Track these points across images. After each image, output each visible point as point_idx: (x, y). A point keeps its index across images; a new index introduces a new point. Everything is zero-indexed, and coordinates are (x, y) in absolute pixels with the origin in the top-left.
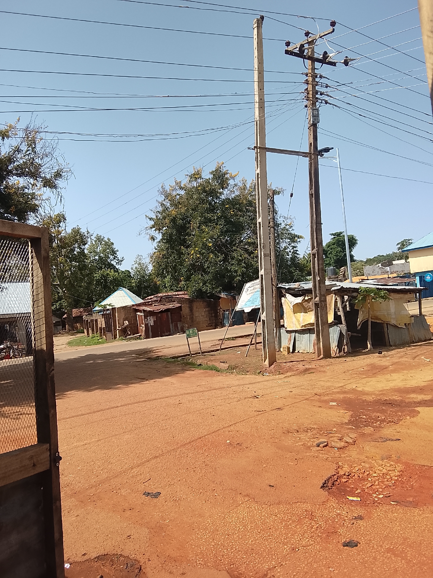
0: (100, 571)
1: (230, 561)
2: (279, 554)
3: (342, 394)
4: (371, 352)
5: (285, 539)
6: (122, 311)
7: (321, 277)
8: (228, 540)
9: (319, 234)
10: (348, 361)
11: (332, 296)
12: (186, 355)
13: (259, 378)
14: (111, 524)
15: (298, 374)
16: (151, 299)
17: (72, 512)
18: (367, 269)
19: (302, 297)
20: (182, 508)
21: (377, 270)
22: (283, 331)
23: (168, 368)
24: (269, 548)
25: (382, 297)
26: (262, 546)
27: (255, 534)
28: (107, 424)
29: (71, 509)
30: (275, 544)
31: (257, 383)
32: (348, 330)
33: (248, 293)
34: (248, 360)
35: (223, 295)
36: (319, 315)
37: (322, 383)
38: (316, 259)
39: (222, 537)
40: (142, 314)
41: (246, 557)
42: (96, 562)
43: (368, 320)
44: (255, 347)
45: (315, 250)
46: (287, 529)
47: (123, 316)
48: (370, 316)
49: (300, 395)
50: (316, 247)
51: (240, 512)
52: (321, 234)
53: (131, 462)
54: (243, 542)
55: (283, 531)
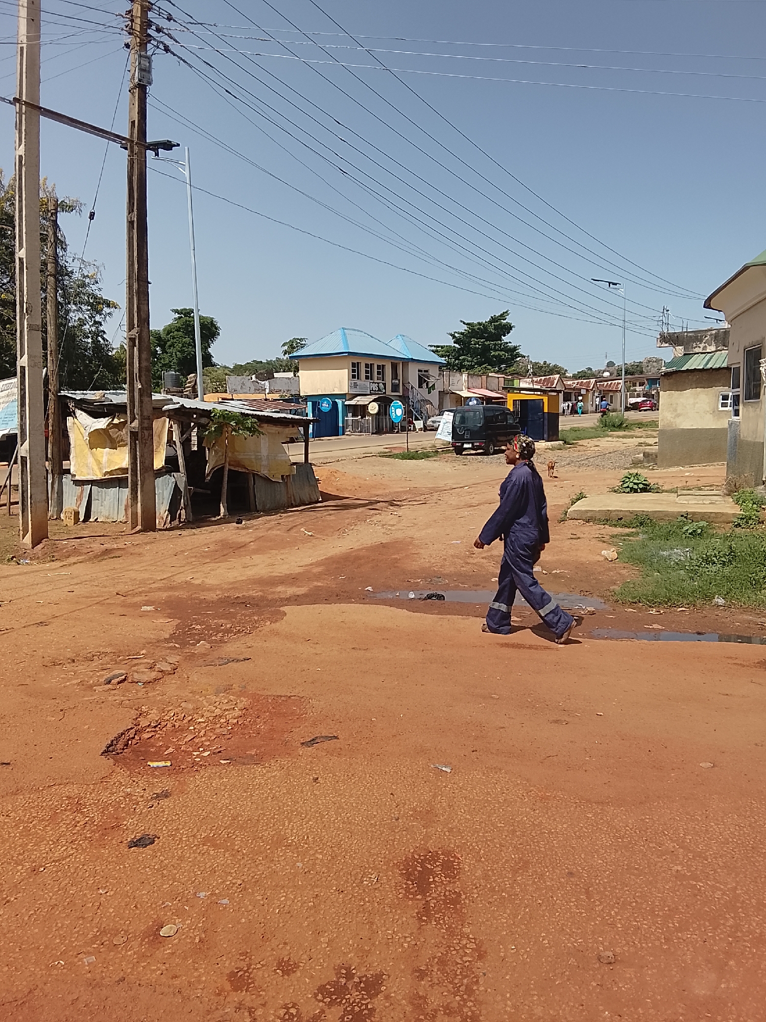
3: (165, 591)
4: (225, 520)
5: (20, 854)
7: (144, 383)
9: (143, 302)
10: (184, 536)
11: (165, 421)
13: (10, 569)
15: (90, 559)
18: (233, 381)
19: (107, 418)
21: (248, 384)
22: (66, 480)
25: (249, 429)
32: (190, 482)
36: (138, 453)
37: (133, 575)
38: (135, 348)
43: (223, 468)
44: (7, 511)
45: (134, 332)
48: (228, 460)
49: (87, 597)
50: (136, 326)
52: (146, 302)
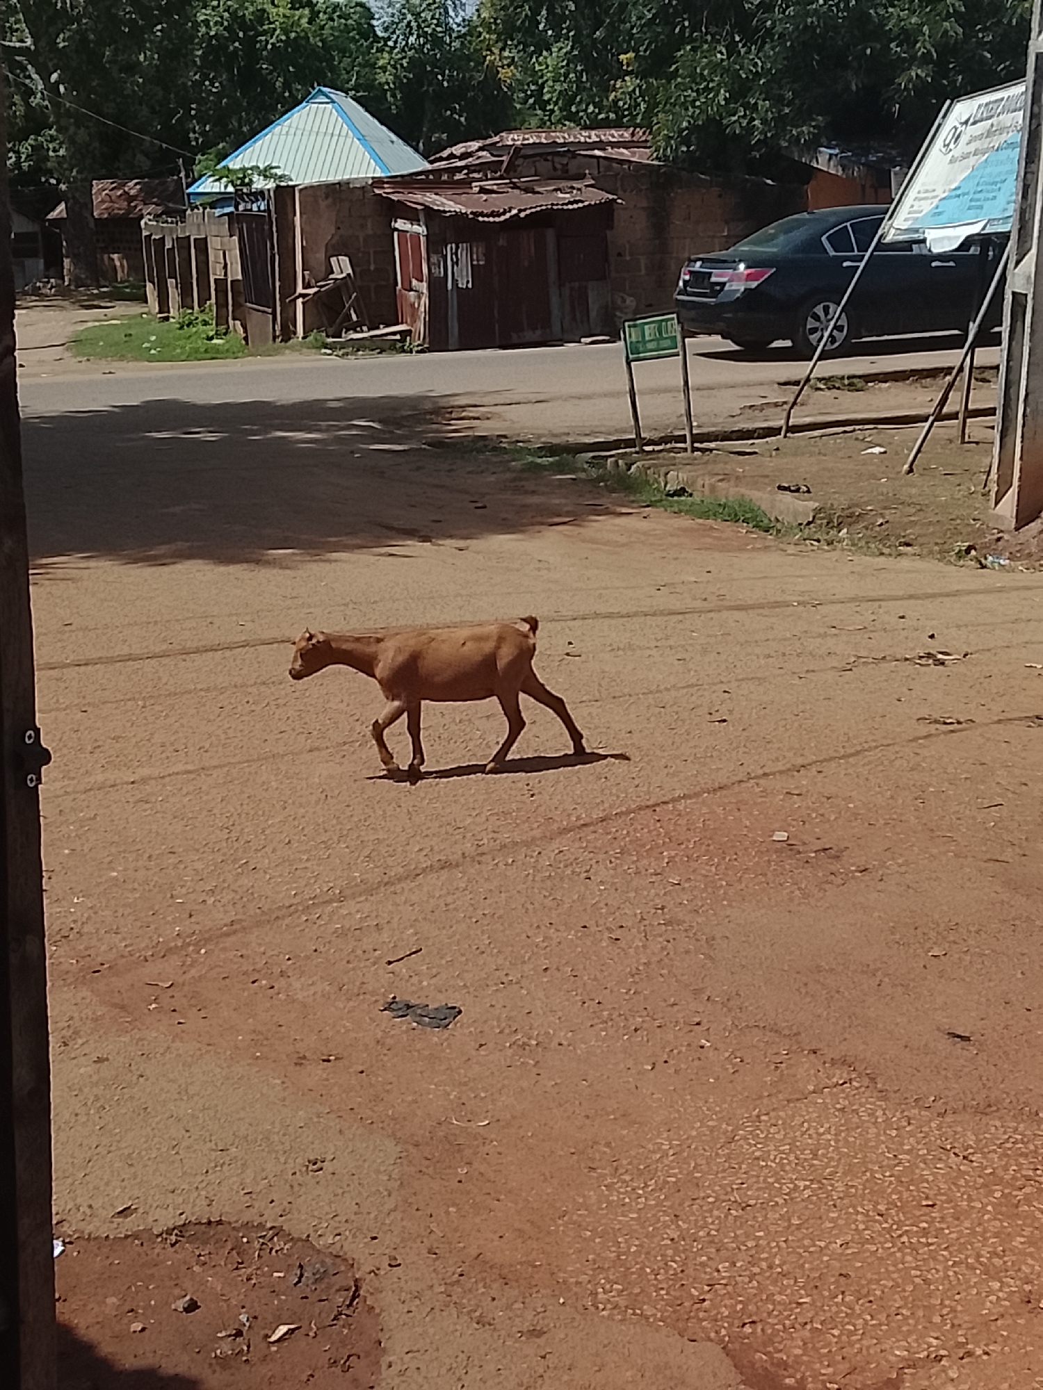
0: (187, 1284)
1: (739, 1307)
2: (959, 1308)
5: (994, 1254)
6: (323, 204)
8: (741, 1227)
12: (616, 444)
13: (963, 576)
14: (243, 1109)
16: (464, 156)
17: (80, 1041)
20: (550, 1079)
23: (526, 492)
24: (918, 1280)
26: (891, 1268)
27: (860, 1217)
28: (240, 708)
29: (76, 1033)
30: (946, 1268)
31: (948, 595)
33: (957, 151)
34: (915, 488)
35: (825, 160)
39: (716, 1213)
40: (416, 228)
41: (814, 1301)
42: (173, 1245)
44: (956, 433)
46: (1009, 1217)
47: (327, 231)
51: (806, 1125)
53: (339, 873)
54: (806, 1242)
55: (989, 1220)
